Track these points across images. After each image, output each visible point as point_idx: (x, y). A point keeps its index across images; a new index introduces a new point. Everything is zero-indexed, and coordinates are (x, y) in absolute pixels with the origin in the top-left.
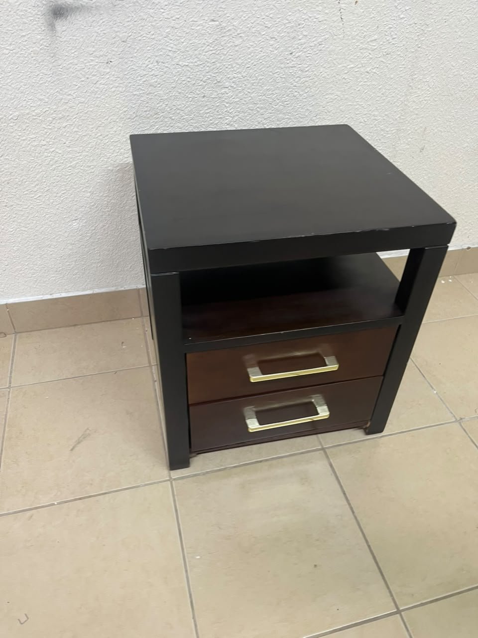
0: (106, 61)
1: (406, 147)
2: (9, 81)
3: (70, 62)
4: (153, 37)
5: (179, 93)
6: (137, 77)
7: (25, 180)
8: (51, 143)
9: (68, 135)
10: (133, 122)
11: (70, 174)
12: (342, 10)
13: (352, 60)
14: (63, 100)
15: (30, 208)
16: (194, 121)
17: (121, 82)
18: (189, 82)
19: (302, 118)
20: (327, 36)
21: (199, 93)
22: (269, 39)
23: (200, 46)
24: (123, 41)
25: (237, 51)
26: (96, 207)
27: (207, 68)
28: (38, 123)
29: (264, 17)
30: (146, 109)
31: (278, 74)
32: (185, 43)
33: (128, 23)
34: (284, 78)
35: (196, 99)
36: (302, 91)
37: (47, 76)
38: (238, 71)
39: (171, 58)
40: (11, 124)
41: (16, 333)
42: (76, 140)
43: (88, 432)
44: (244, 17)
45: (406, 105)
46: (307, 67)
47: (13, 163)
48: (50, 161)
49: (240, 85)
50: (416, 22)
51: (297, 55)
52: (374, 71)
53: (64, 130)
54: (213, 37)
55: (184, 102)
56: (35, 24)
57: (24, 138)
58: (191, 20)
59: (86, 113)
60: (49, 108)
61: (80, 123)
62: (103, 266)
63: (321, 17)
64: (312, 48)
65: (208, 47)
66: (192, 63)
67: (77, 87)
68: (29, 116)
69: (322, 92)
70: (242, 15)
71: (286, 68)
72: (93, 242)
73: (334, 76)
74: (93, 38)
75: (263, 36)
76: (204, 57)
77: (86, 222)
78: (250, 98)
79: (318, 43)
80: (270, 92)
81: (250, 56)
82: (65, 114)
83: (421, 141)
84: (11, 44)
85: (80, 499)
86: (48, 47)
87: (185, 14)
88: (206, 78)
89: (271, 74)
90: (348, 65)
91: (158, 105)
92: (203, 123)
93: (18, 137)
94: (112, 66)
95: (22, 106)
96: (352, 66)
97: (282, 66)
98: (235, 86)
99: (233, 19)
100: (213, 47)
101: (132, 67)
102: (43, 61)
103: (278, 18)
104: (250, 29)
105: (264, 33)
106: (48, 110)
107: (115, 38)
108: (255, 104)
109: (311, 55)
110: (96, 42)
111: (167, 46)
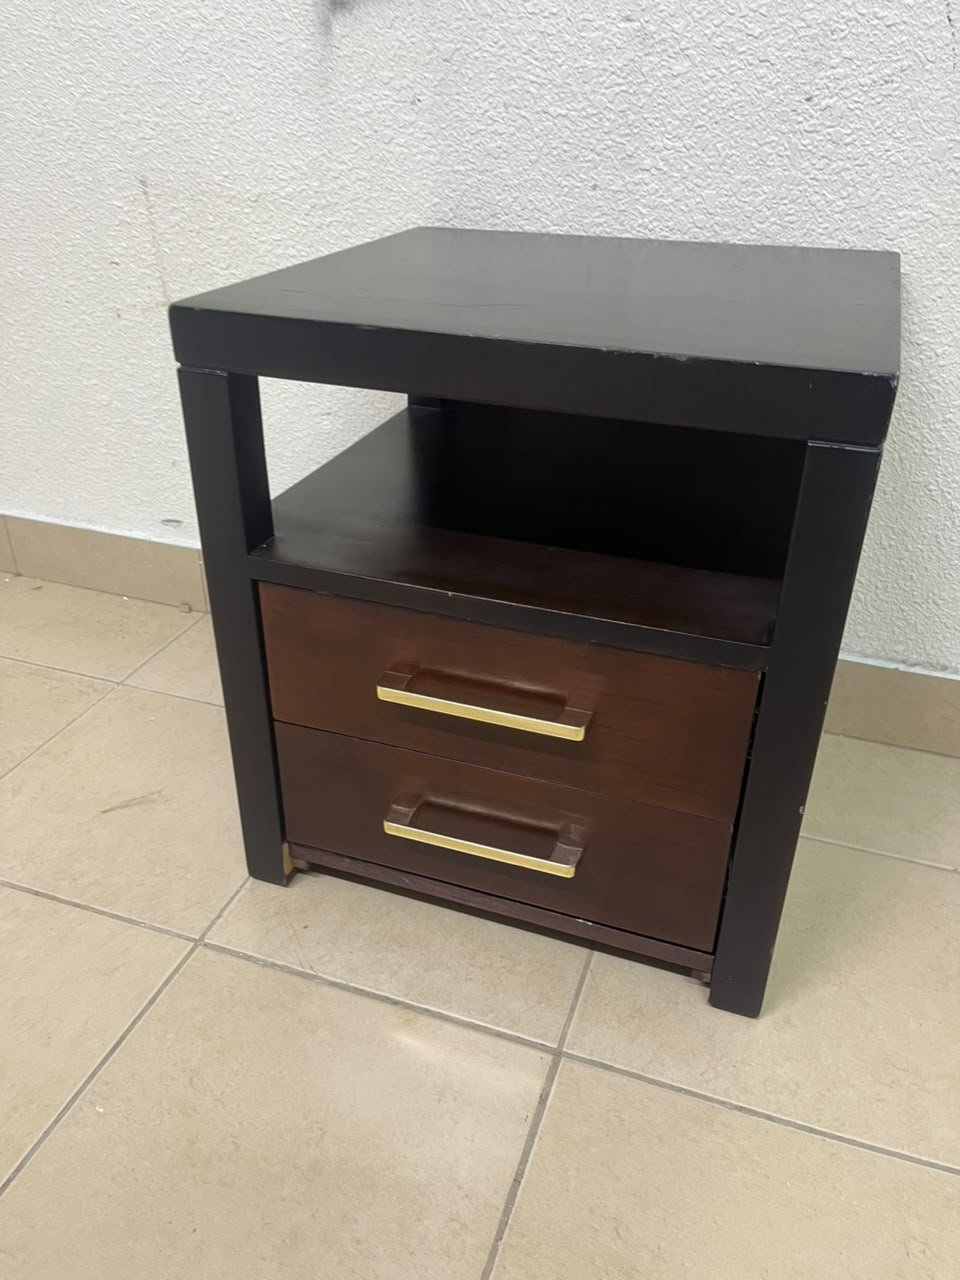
0: (412, 99)
2: (251, 126)
3: (350, 97)
4: (502, 52)
5: (544, 175)
6: (465, 135)
8: (303, 254)
9: (332, 241)
14: (331, 172)
17: (434, 143)
18: (565, 151)
20: (906, 63)
21: (585, 177)
22: (756, 62)
23: (596, 73)
24: (446, 60)
25: (676, 88)
27: (607, 124)
28: (288, 213)
30: (475, 203)
31: (773, 148)
32: (563, 67)
33: (460, 23)
34: (787, 156)
35: (577, 190)
36: (833, 192)
37: (310, 123)
38: (674, 133)
39: (532, 97)
40: (246, 210)
43: (155, 796)
44: (699, 13)
46: (849, 135)
49: (679, 167)
51: (824, 103)
54: (624, 56)
55: (551, 196)
56: (300, 22)
58: (581, 17)
59: (366, 202)
60: (307, 185)
61: (356, 221)
64: (866, 88)
65: (614, 76)
66: (575, 110)
67: (355, 148)
68: (276, 197)
69: (890, 200)
70: (694, 8)
71: (794, 133)
73: (925, 164)
74: (392, 53)
75: (742, 57)
76: (603, 98)
77: (345, 423)
78: (698, 200)
79: (882, 78)
80: (749, 188)
82: (331, 200)
84: (260, 58)
86: (315, 65)
88: (602, 146)
89: (754, 144)
91: (498, 198)
93: (254, 235)
94: (420, 109)
95: (265, 177)
97: (785, 127)
98: (665, 169)
99: (672, 16)
100: (624, 78)
101: (457, 113)
102: (306, 93)
103: (780, 16)
104: (710, 39)
105: (744, 49)
106: (304, 190)
107: (430, 52)
108: (710, 214)
109: (862, 107)
110: (396, 59)
111: (528, 71)
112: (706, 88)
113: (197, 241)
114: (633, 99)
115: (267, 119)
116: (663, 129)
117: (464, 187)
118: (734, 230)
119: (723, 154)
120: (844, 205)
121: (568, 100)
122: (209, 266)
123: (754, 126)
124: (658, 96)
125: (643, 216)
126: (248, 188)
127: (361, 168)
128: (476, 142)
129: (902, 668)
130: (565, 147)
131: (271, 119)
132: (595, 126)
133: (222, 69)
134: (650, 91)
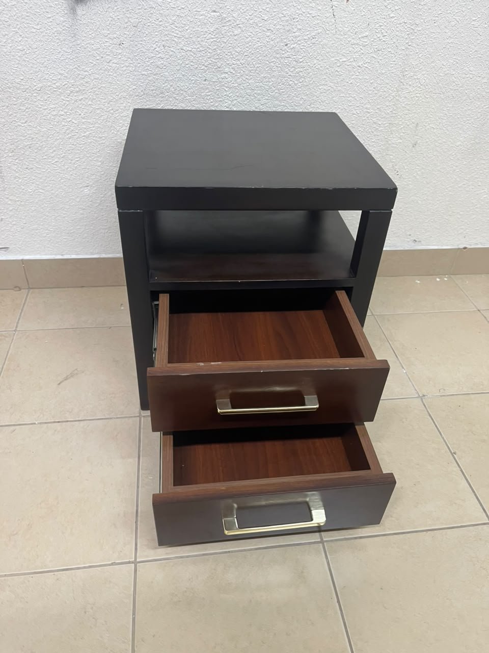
0: (119, 43)
1: (399, 141)
2: (35, 56)
3: (88, 42)
5: (183, 75)
6: (146, 59)
7: (44, 146)
8: (68, 114)
9: (83, 107)
10: (141, 99)
11: (83, 143)
12: (334, 7)
13: (344, 54)
14: (80, 76)
15: (47, 172)
16: (197, 102)
17: (132, 62)
18: (192, 65)
19: (297, 106)
20: (320, 31)
21: (201, 76)
22: (266, 30)
23: (202, 33)
24: (134, 26)
25: (236, 40)
26: (106, 176)
27: (209, 54)
28: (59, 95)
29: (261, 10)
30: (153, 88)
32: (188, 31)
33: (140, 11)
34: (280, 67)
36: (297, 80)
37: (67, 53)
38: (236, 58)
39: (176, 43)
40: (35, 95)
41: (29, 288)
42: (90, 113)
43: (76, 372)
44: (243, 10)
45: (398, 100)
46: (301, 58)
47: (35, 129)
48: (67, 130)
49: (239, 71)
50: (406, 22)
51: (292, 46)
52: (366, 65)
53: (80, 102)
54: (213, 27)
56: (59, 8)
57: (46, 107)
58: (195, 10)
59: (99, 89)
61: (95, 97)
62: (110, 233)
63: (314, 13)
65: (210, 35)
66: (195, 48)
67: (92, 65)
68: (51, 88)
69: (316, 83)
70: (241, 8)
71: (282, 58)
72: (102, 209)
73: (327, 69)
74: (108, 22)
75: (260, 28)
76: (206, 44)
77: (96, 189)
78: (248, 84)
79: (312, 36)
81: (248, 45)
82: (81, 88)
83: (413, 137)
84: (38, 24)
85: (59, 422)
86: (69, 28)
87: (190, 5)
88: (207, 63)
89: (267, 62)
90: (341, 59)
91: (164, 85)
92: (204, 105)
93: (40, 106)
94: (124, 47)
95: (45, 79)
96: (345, 59)
97: (278, 56)
98: (234, 72)
99: (232, 11)
100: (214, 36)
101: (142, 49)
102: (64, 40)
103: (274, 12)
104: (248, 21)
105: (261, 25)
106: (67, 84)
107: (127, 23)
108: (252, 90)
109: (305, 48)
110: (110, 25)
111: (173, 32)
112: (248, 40)
113: (7, 111)
114: (219, 44)
115: (44, 52)
116: (232, 56)
117: (147, 81)
118: (262, 96)
119: (256, 66)
120: (301, 85)
121: (191, 44)
122: (14, 122)
123: (266, 55)
124: (229, 43)
125: (226, 91)
126: (35, 84)
127: (95, 73)
128: (152, 61)
131: (46, 52)
132: (204, 55)
133: (17, 29)
134: (225, 41)
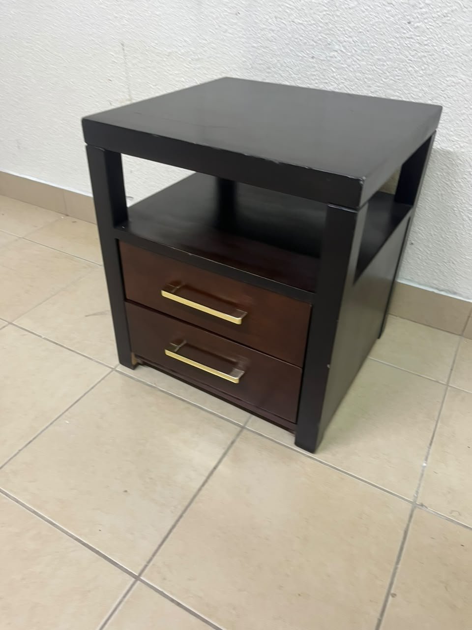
0: (236, 13)
5: (291, 50)
6: (258, 30)
17: (245, 33)
18: (301, 40)
20: (454, 8)
21: (309, 53)
27: (320, 29)
31: (393, 44)
35: (305, 58)
36: (418, 67)
38: (349, 35)
39: (288, 14)
49: (350, 50)
51: (416, 25)
55: (293, 61)
64: (435, 19)
66: (306, 22)
73: (460, 56)
76: (318, 16)
78: (358, 66)
79: (443, 14)
80: (381, 62)
81: (364, 20)
88: (317, 39)
97: (398, 35)
98: (344, 51)
100: (328, 8)
101: (255, 20)
108: (363, 73)
109: (433, 28)
112: (363, 15)
114: (332, 18)
116: (344, 32)
117: (256, 54)
119: (370, 46)
120: (423, 73)
121: (303, 17)
123: (384, 34)
124: (343, 17)
125: (334, 72)
126: (165, 49)
127: (213, 43)
128: (263, 33)
129: (436, 291)
130: (301, 38)
132: (315, 29)
134: (339, 14)
